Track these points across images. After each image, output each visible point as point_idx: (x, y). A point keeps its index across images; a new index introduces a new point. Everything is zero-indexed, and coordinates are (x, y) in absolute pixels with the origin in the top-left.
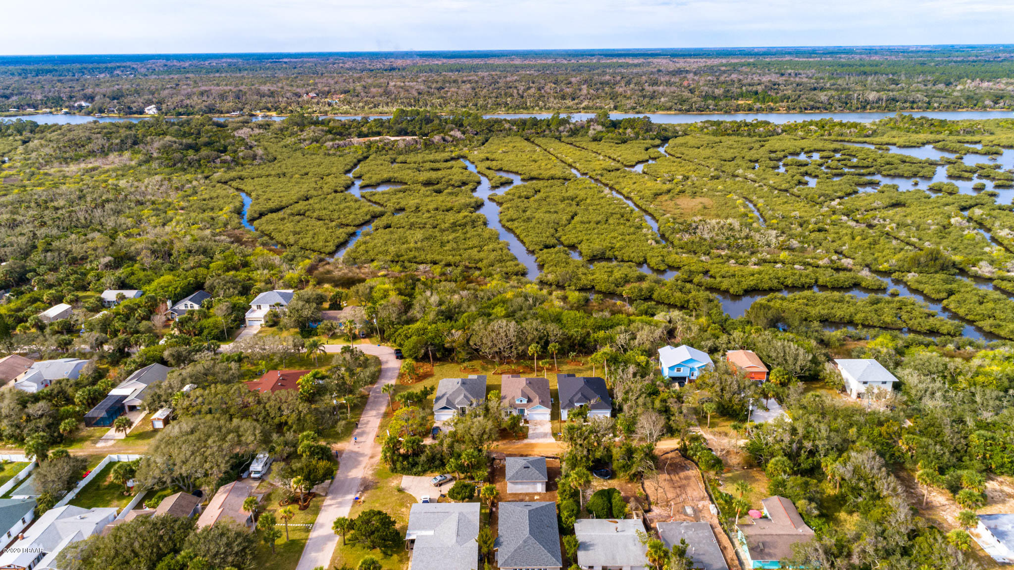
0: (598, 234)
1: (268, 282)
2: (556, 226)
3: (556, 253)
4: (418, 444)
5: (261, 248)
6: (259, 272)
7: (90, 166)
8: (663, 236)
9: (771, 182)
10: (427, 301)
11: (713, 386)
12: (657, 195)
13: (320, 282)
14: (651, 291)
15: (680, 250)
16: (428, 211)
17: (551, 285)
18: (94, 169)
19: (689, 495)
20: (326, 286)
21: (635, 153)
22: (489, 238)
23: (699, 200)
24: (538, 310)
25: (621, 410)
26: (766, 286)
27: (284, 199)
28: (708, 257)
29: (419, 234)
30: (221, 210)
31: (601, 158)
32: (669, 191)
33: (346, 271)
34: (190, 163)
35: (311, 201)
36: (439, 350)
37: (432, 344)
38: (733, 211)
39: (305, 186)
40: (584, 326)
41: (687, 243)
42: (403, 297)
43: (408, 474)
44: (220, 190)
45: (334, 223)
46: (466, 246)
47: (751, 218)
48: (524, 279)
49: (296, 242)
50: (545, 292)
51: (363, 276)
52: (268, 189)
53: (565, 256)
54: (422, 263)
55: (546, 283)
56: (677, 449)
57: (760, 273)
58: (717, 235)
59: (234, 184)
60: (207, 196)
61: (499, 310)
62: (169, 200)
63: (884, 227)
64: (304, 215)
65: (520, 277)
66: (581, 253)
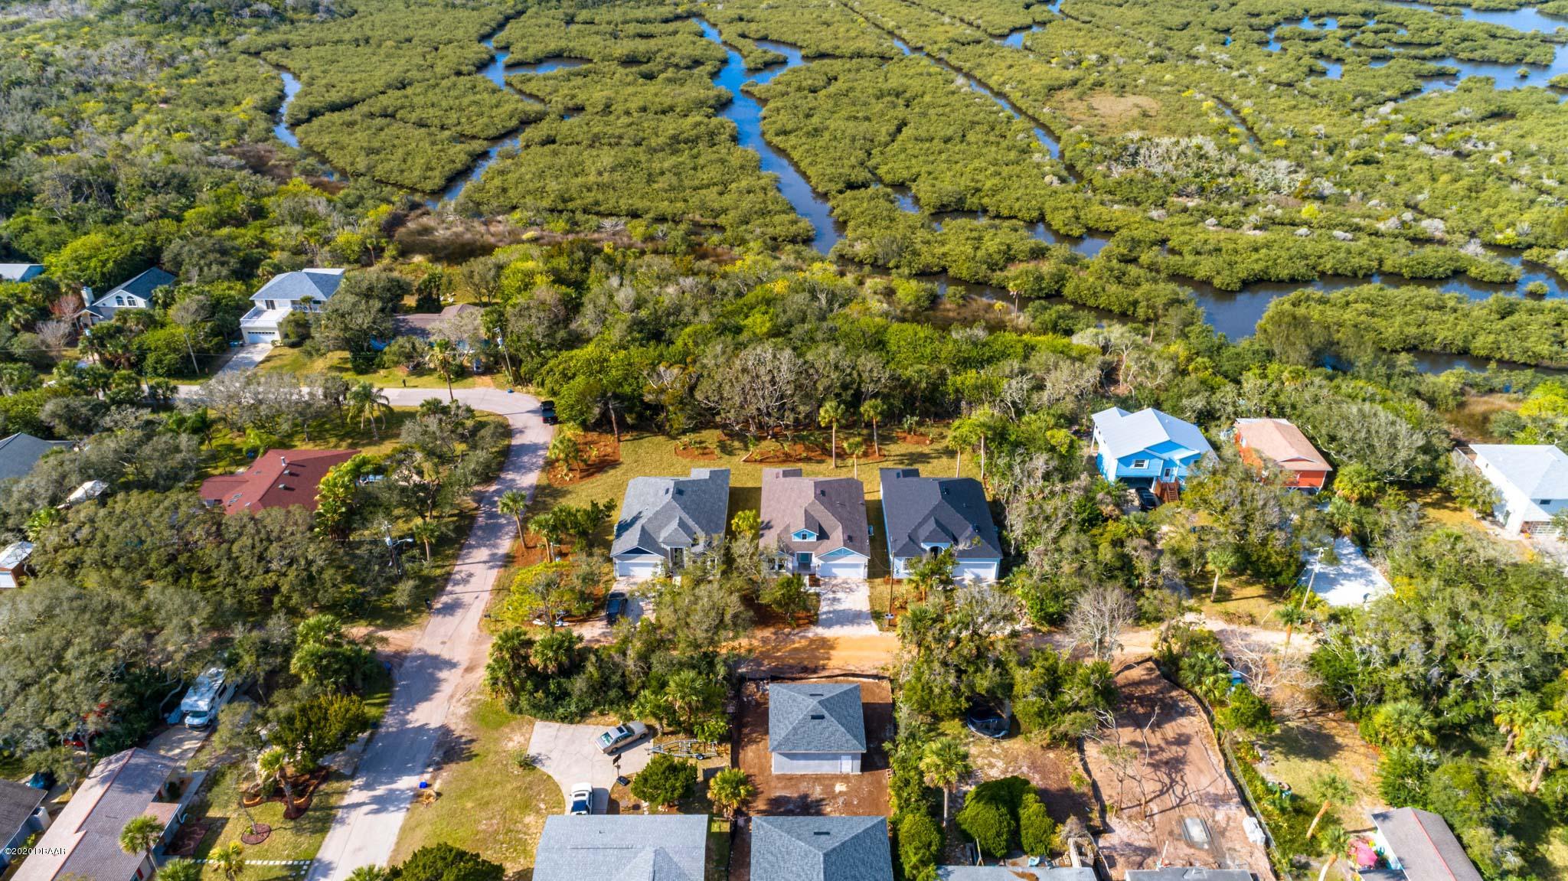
0: (948, 161)
1: (298, 251)
2: (868, 145)
3: (872, 198)
4: (569, 649)
5: (302, 179)
6: (282, 230)
7: (13, 18)
8: (1070, 168)
9: (1260, 69)
10: (611, 297)
11: (1225, 509)
12: (1052, 89)
13: (405, 252)
14: (1061, 279)
15: (1107, 197)
16: (628, 113)
17: (861, 264)
18: (17, 25)
19: (1191, 786)
20: (418, 259)
21: (1006, 13)
22: (742, 167)
23: (1131, 100)
24: (838, 319)
25: (1021, 558)
26: (1284, 274)
27: (360, 85)
28: (1162, 212)
29: (607, 157)
30: (239, 104)
31: (947, 20)
32: (1074, 83)
33: (460, 229)
34: (193, 16)
35: (409, 91)
36: (630, 410)
37: (616, 396)
38: (1197, 122)
39: (403, 61)
40: (935, 358)
41: (1119, 183)
42: (564, 289)
43: (547, 719)
44: (243, 67)
45: (447, 133)
46: (696, 183)
47: (1235, 135)
48: (808, 252)
49: (370, 168)
50: (849, 279)
51: (492, 240)
52: (334, 68)
53: (888, 205)
54: (611, 215)
55: (852, 260)
56: (1150, 659)
57: (1268, 245)
58: (1176, 168)
59: (272, 56)
60: (215, 78)
61: (758, 322)
62: (141, 84)
63: (1488, 156)
64: (393, 116)
65: (800, 247)
66: (916, 200)
